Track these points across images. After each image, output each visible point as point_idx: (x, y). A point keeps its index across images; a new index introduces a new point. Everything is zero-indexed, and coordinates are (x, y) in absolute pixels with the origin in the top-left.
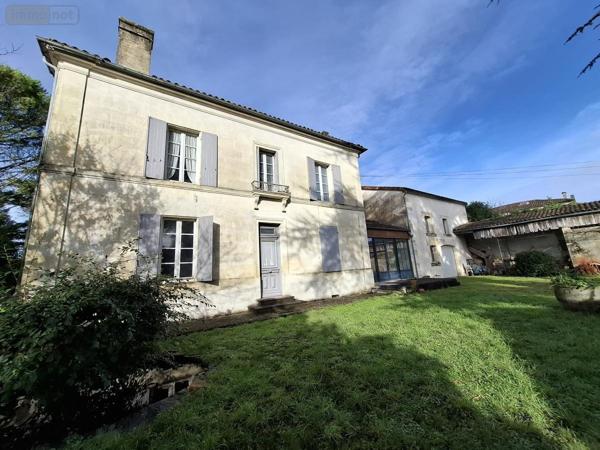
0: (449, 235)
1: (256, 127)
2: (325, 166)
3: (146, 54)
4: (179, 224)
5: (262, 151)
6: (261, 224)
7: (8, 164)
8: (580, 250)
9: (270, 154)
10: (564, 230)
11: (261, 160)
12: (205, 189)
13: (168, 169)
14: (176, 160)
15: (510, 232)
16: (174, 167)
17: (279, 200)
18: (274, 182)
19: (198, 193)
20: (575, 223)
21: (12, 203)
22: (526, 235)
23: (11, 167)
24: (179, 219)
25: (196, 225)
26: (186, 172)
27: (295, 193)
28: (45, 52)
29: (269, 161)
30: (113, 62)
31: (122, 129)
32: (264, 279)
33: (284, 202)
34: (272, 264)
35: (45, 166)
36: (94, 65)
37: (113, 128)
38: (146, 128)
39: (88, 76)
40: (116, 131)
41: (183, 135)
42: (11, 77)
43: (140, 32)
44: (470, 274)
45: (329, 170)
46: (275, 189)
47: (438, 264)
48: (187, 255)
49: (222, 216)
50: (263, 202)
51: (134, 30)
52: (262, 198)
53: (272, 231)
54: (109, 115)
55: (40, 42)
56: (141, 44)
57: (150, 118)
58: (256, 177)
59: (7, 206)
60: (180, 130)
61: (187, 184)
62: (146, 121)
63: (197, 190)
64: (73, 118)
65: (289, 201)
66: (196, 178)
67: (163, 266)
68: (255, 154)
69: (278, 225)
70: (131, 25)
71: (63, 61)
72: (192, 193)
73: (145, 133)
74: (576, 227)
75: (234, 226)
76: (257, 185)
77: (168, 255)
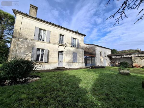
0: (106, 57)
1: (60, 29)
2: (75, 39)
3: (36, 12)
4: (41, 50)
5: (61, 35)
6: (59, 51)
7: (7, 34)
8: (135, 62)
9: (63, 36)
10: (132, 57)
11: (60, 37)
12: (47, 43)
13: (39, 38)
14: (41, 36)
15: (120, 57)
16: (41, 38)
17: (64, 46)
18: (63, 42)
19: (45, 44)
20: (135, 56)
21: (8, 43)
22: (123, 58)
23: (8, 35)
24: (41, 49)
25: (44, 50)
26: (43, 39)
27: (67, 45)
28: (14, 12)
29: (62, 37)
30: (28, 14)
31: (30, 29)
32: (59, 63)
33: (65, 46)
34: (61, 60)
35: (13, 37)
36: (24, 15)
37: (27, 29)
38: (35, 29)
39: (23, 17)
40: (28, 29)
41: (43, 31)
42: (8, 15)
43: (35, 7)
44: (110, 66)
45: (76, 40)
46: (63, 44)
47: (102, 63)
48: (42, 57)
49: (50, 49)
50: (60, 46)
51: (33, 7)
52: (59, 45)
53: (61, 53)
54: (27, 26)
55: (13, 10)
56: (35, 10)
57: (36, 27)
58: (59, 41)
59: (7, 43)
60: (42, 30)
61: (43, 42)
62: (35, 27)
63: (45, 43)
64: (19, 27)
65: (66, 46)
66: (45, 40)
67: (37, 59)
68: (59, 36)
69: (63, 52)
70: (33, 6)
71: (17, 14)
72: (44, 43)
73: (34, 30)
74: (135, 57)
75: (53, 51)
76: (59, 42)
77: (38, 56)
